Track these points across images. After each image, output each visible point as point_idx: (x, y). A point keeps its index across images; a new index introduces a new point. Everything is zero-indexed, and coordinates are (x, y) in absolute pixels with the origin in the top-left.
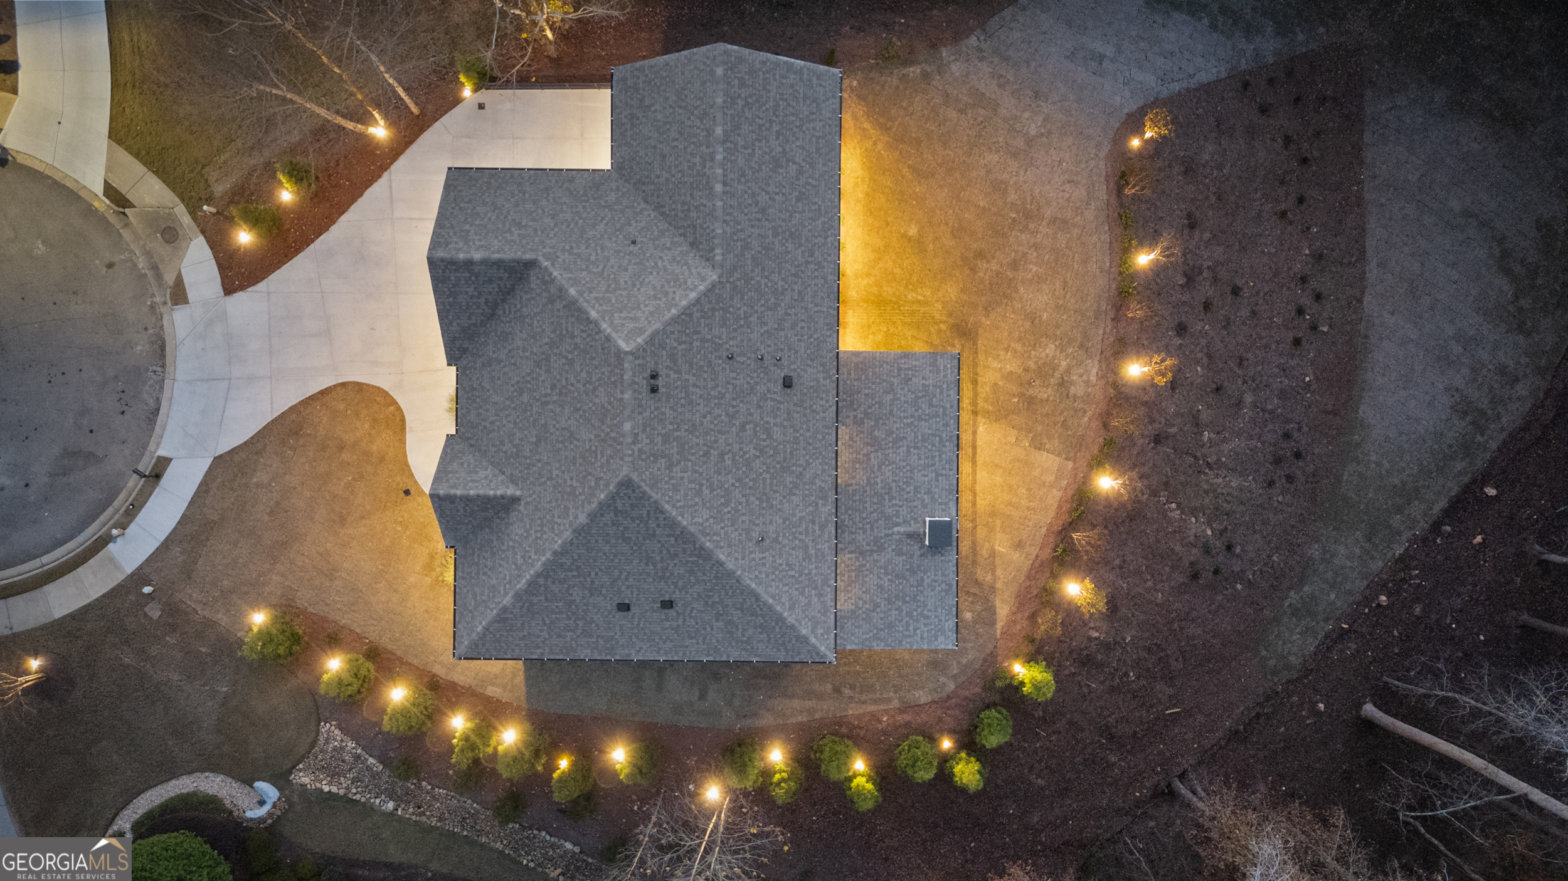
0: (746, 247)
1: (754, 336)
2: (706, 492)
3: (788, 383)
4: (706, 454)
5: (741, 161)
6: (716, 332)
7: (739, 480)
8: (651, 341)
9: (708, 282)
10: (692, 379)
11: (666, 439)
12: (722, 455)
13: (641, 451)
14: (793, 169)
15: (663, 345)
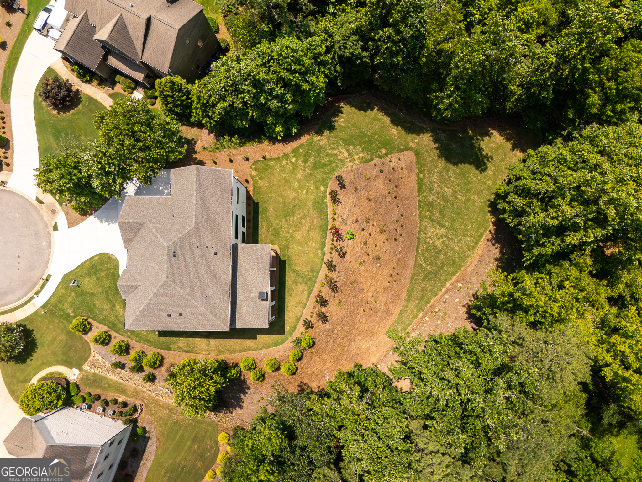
0: (203, 217)
1: (205, 241)
2: (189, 283)
3: (216, 254)
4: (190, 273)
5: (201, 195)
6: (193, 240)
7: (200, 280)
8: (174, 243)
9: (191, 228)
10: (185, 253)
11: (177, 269)
12: (194, 273)
13: (170, 272)
14: (217, 197)
15: (177, 244)
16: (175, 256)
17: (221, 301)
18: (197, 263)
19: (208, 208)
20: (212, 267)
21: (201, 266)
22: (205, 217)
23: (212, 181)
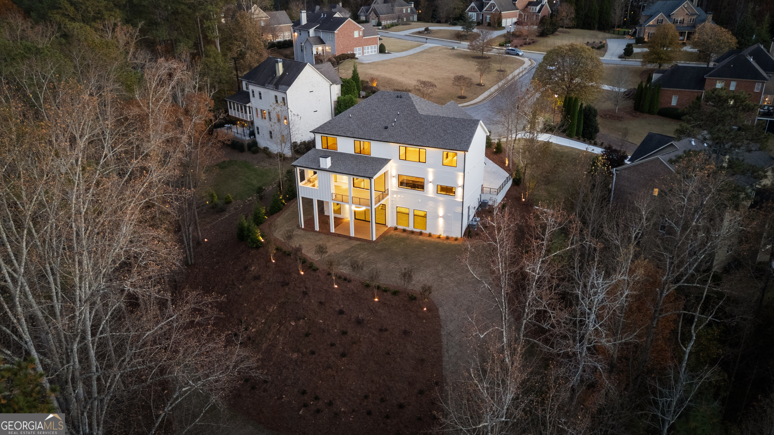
1: (401, 120)
3: (386, 128)
6: (406, 111)
9: (419, 111)
15: (407, 99)
16: (398, 97)
17: (340, 128)
18: (384, 113)
19: (433, 126)
20: (374, 124)
21: (380, 116)
22: (425, 123)
23: (460, 132)
